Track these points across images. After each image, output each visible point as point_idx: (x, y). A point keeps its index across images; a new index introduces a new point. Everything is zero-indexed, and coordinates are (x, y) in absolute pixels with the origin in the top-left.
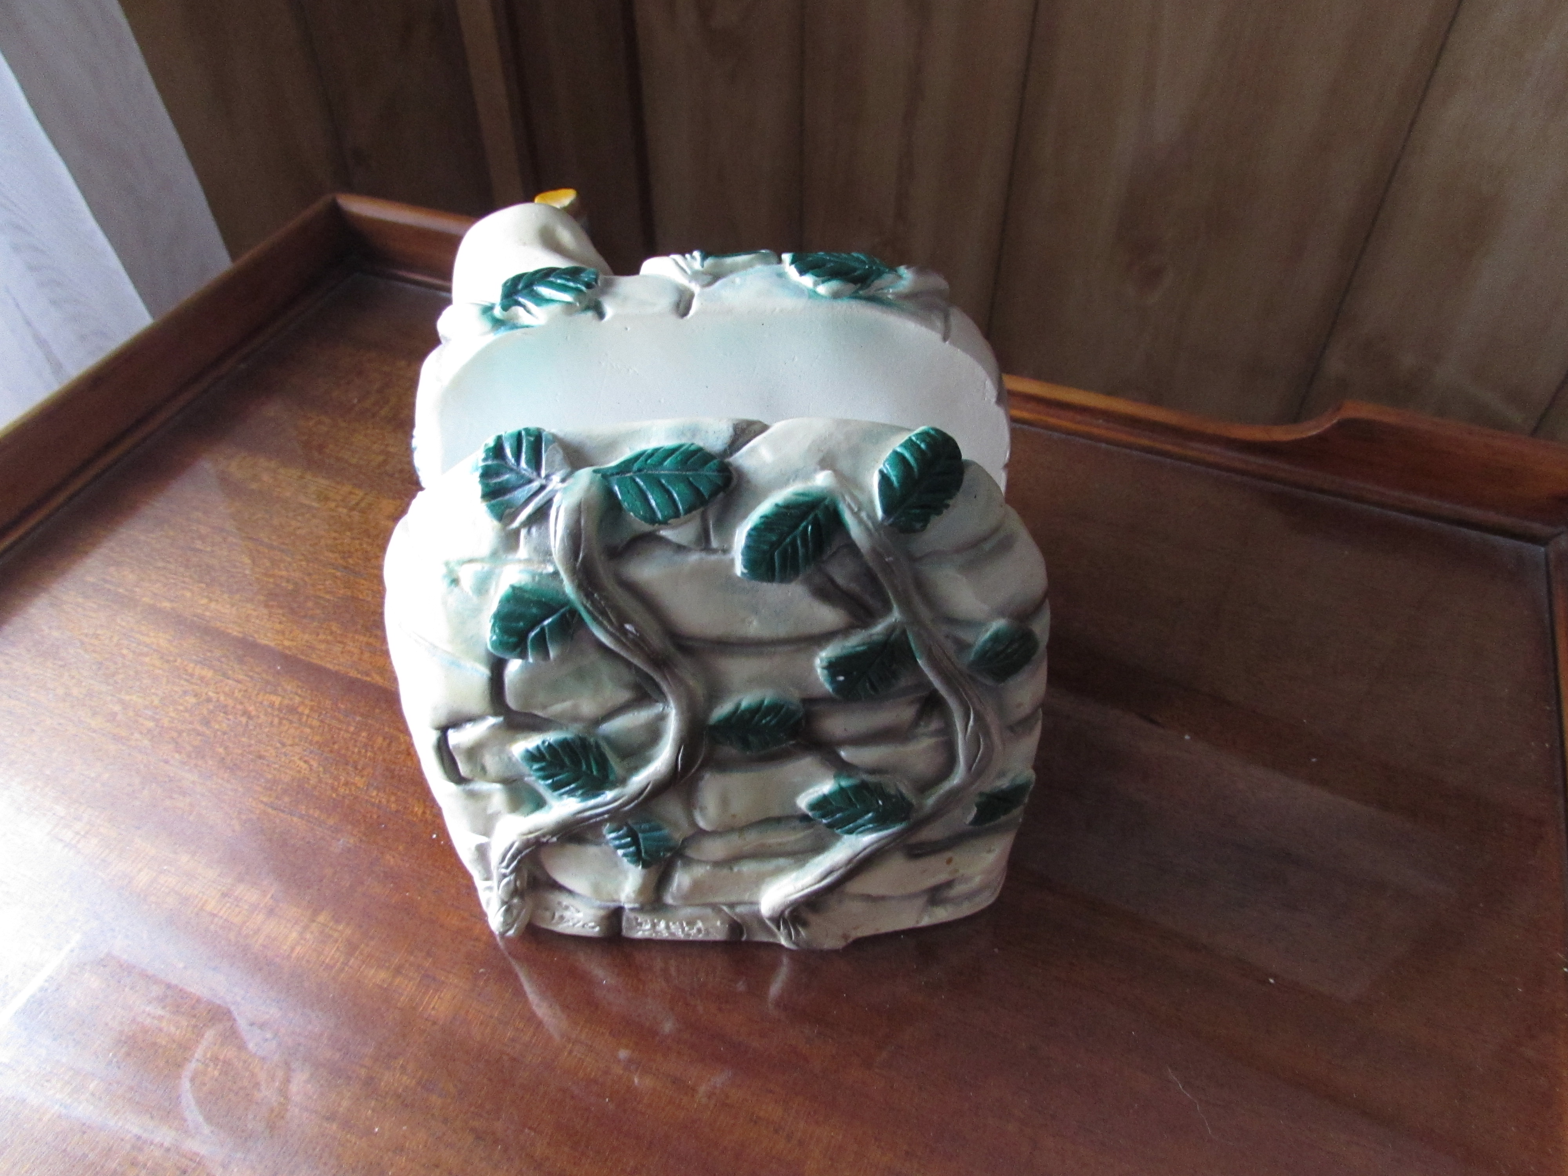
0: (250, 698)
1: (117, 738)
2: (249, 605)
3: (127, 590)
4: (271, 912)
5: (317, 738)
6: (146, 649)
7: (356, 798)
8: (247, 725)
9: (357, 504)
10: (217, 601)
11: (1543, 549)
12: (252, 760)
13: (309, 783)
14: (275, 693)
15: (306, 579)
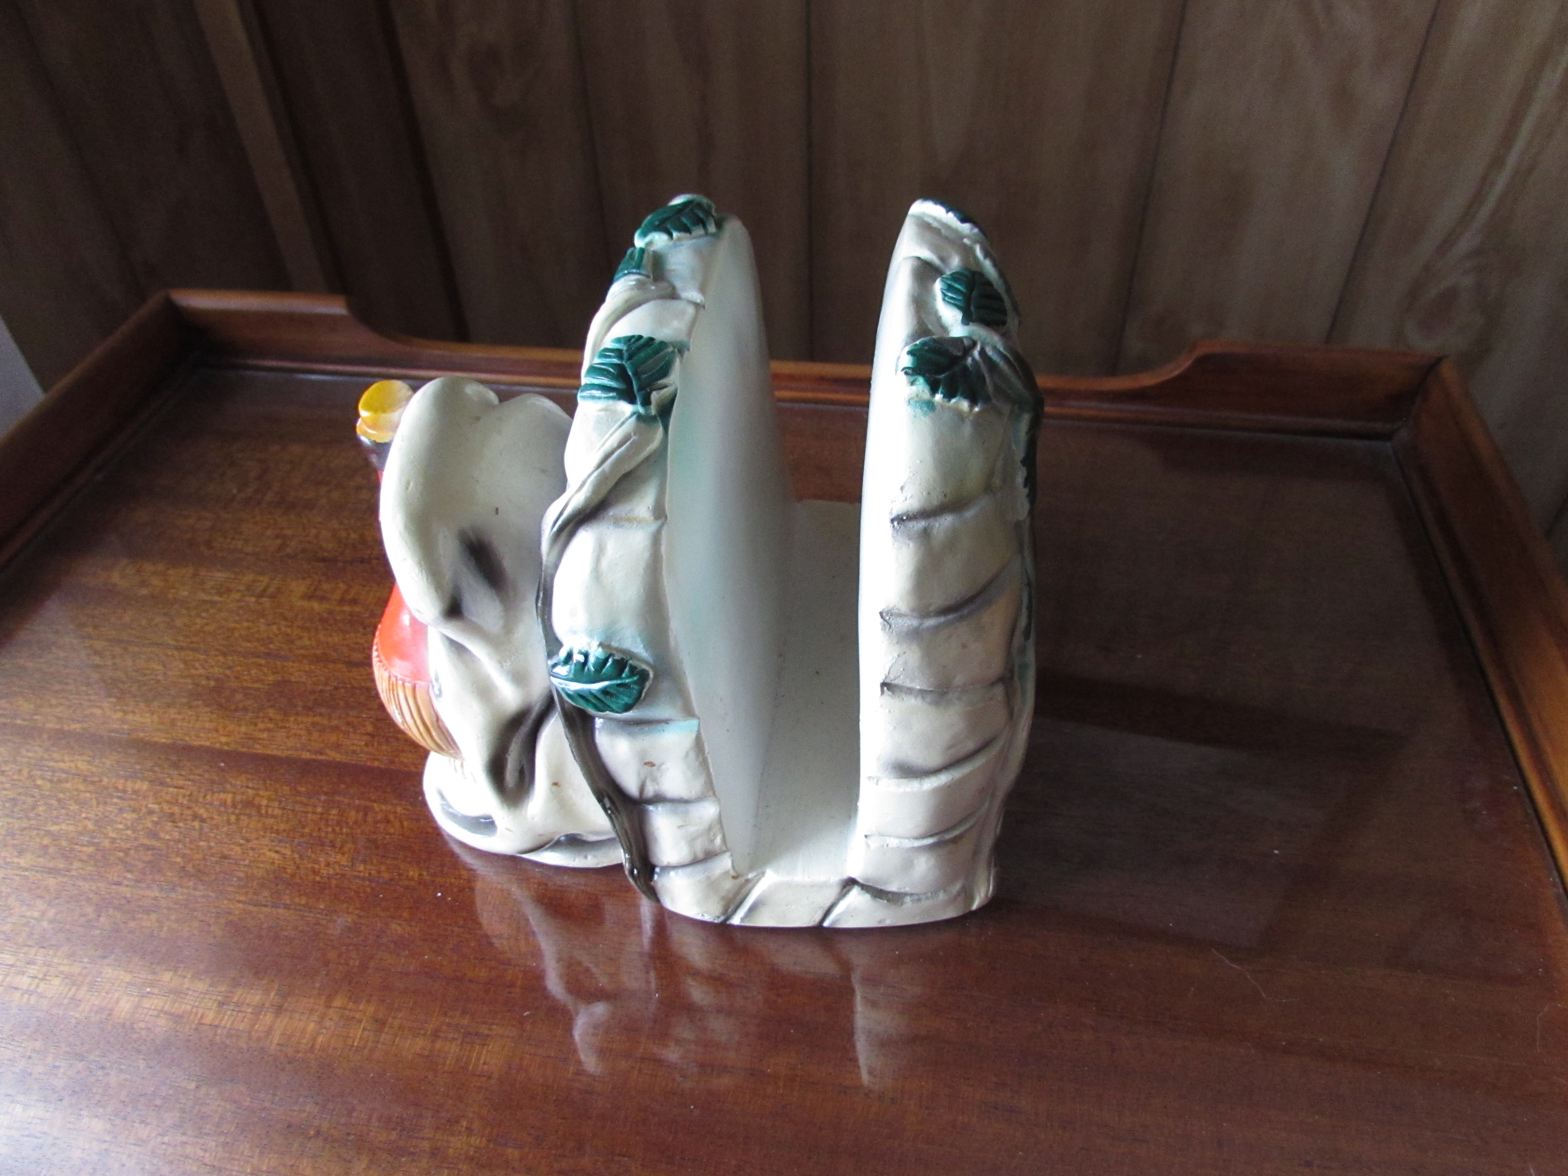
0: (197, 801)
1: (52, 871)
2: (172, 711)
3: (24, 720)
4: (279, 1010)
5: (282, 826)
6: (64, 776)
7: (343, 875)
8: (201, 829)
9: (264, 590)
10: (133, 712)
11: (1388, 444)
12: (217, 863)
13: (286, 873)
14: (225, 791)
15: (228, 672)
